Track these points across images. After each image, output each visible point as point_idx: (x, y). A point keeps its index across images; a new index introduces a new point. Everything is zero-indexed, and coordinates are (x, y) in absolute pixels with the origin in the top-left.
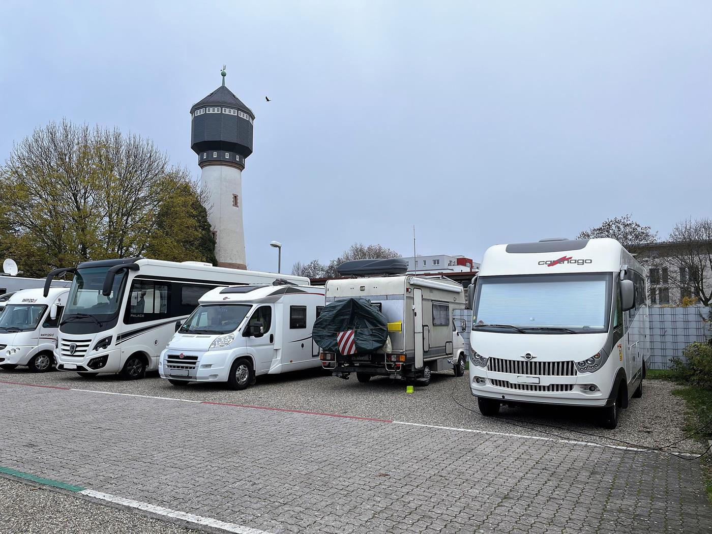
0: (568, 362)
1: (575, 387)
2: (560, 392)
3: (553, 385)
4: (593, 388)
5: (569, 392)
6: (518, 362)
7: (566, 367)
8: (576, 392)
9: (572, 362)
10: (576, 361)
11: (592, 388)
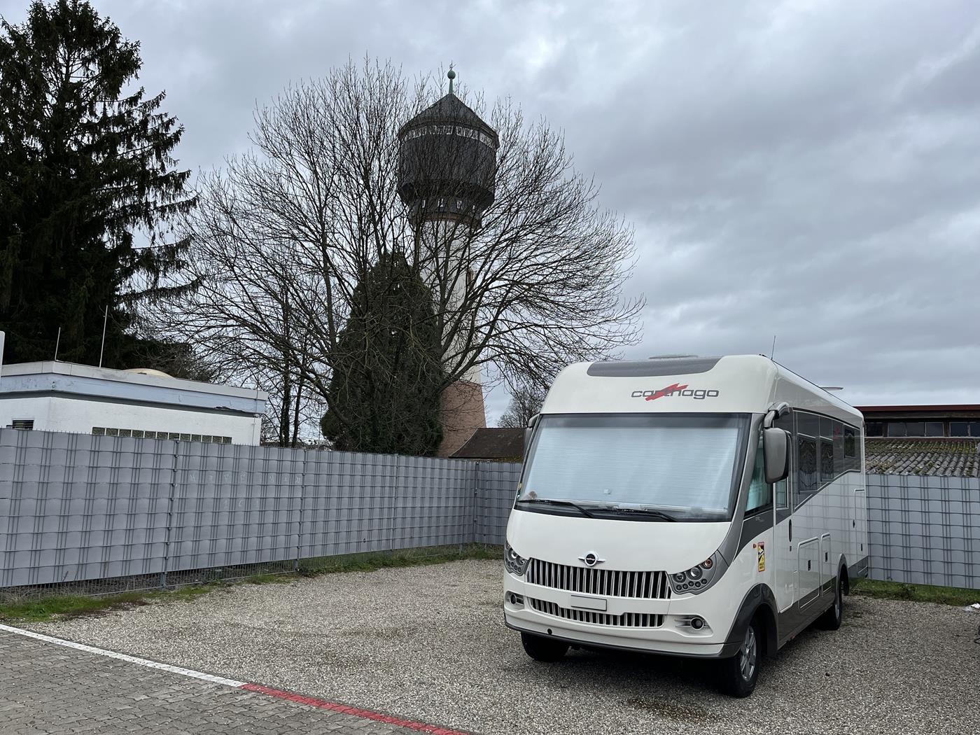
0: (656, 574)
1: (666, 621)
2: (641, 628)
3: (630, 615)
4: (699, 623)
5: (656, 629)
6: (575, 569)
7: (654, 583)
8: (669, 630)
9: (664, 572)
10: (670, 572)
11: (695, 622)
